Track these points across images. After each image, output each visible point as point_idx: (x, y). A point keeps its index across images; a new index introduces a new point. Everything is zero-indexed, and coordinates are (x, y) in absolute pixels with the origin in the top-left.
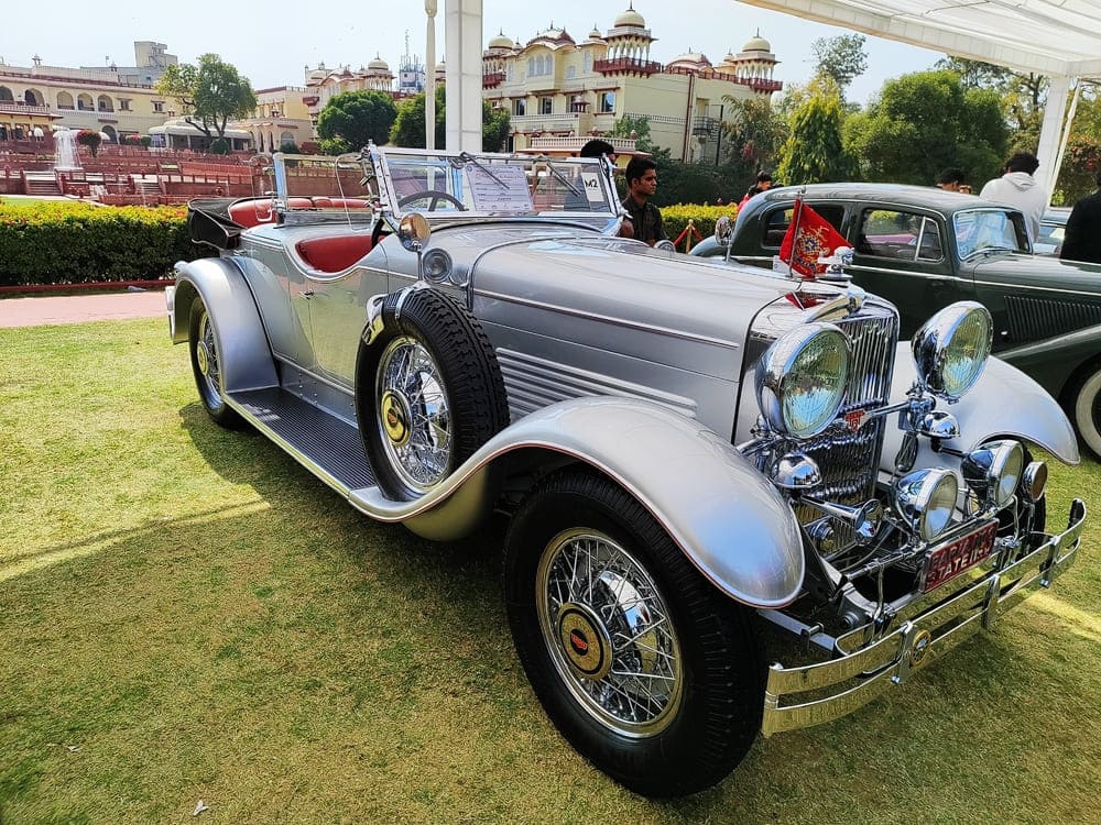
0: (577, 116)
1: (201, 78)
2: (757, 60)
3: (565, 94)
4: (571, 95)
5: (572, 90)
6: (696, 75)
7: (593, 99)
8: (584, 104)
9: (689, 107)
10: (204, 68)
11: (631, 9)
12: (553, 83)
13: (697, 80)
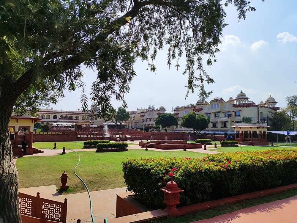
0: (229, 118)
1: (118, 112)
2: (272, 102)
3: (223, 112)
4: (225, 113)
5: (225, 111)
6: (259, 107)
7: (233, 114)
8: (231, 115)
9: (258, 114)
10: (119, 110)
11: (242, 92)
12: (220, 110)
13: (259, 108)
